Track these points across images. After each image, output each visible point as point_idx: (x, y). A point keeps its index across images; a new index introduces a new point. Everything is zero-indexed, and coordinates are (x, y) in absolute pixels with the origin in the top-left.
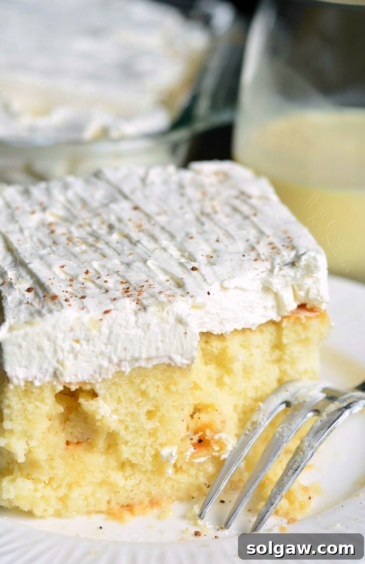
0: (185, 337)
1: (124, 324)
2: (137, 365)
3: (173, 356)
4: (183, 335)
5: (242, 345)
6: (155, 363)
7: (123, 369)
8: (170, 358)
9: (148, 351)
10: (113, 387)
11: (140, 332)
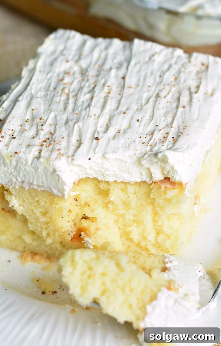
0: (59, 182)
1: (24, 163)
2: (32, 187)
3: (53, 189)
4: (57, 180)
5: (122, 190)
6: (42, 189)
7: (24, 186)
8: (51, 189)
9: (37, 181)
10: (21, 193)
11: (33, 170)
